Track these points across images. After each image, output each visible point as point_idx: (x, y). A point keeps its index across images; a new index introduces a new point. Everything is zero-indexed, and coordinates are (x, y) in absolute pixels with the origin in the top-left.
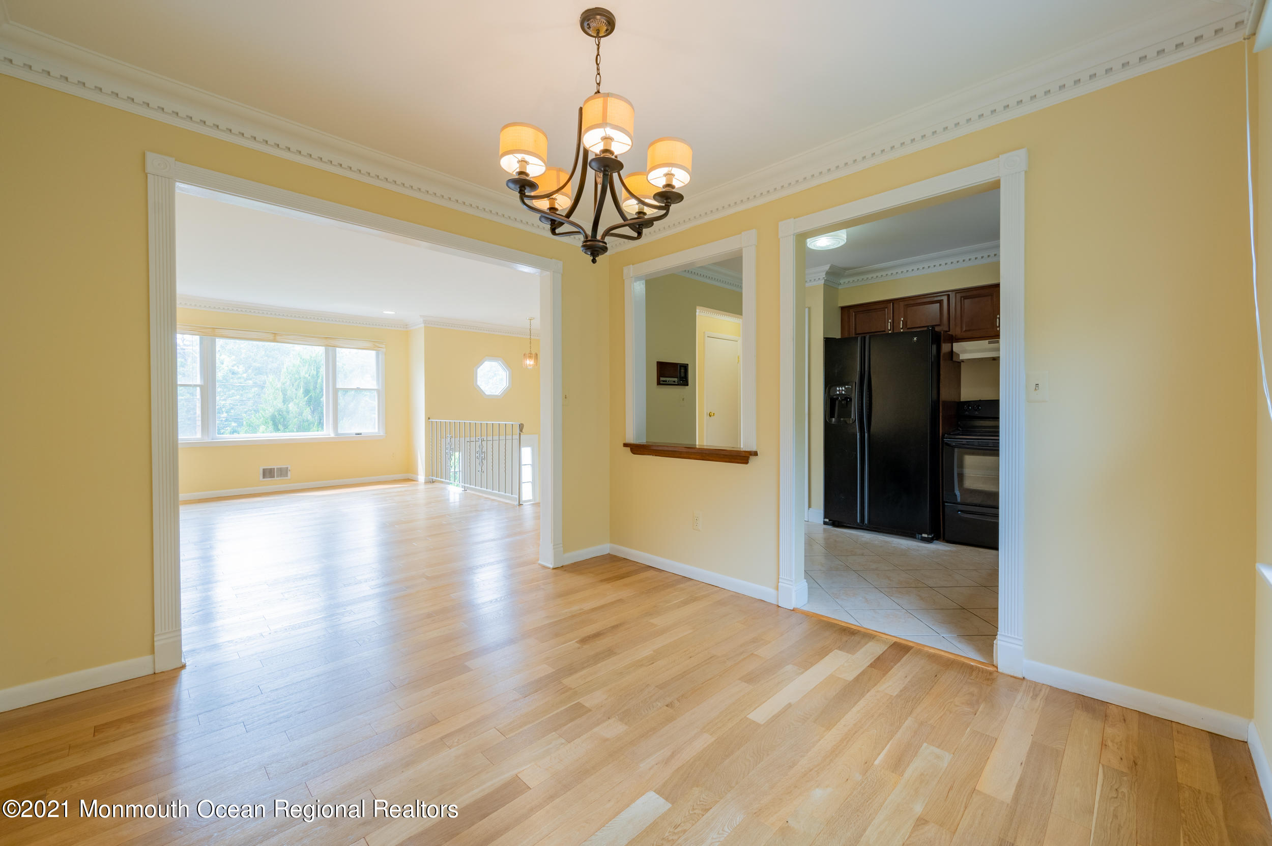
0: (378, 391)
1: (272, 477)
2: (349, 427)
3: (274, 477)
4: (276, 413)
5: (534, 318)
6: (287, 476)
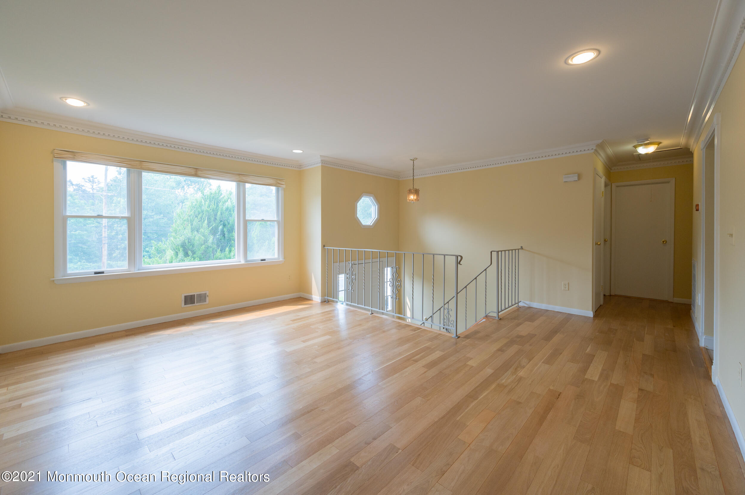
0: (278, 222)
1: (192, 304)
2: (256, 256)
3: (194, 303)
4: (187, 241)
5: (417, 159)
6: (206, 302)
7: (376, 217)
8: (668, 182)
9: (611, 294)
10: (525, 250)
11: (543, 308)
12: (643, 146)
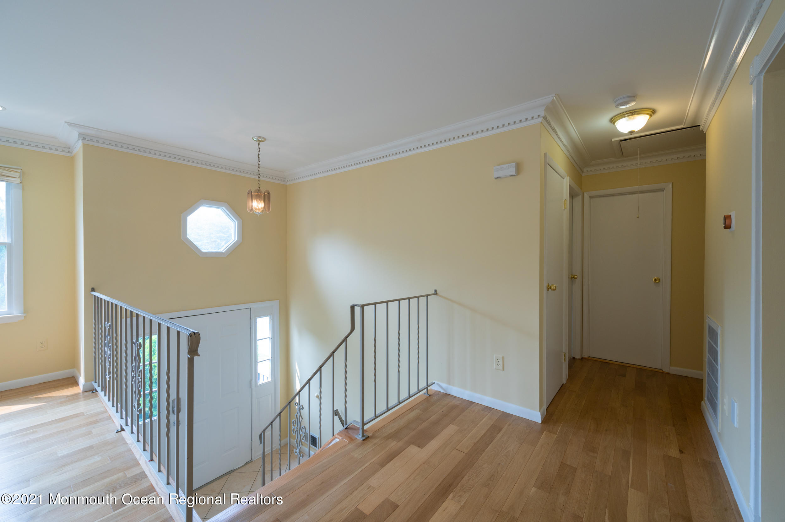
0: (9, 245)
5: (265, 139)
7: (236, 239)
8: (662, 190)
9: (583, 356)
10: (440, 296)
11: (466, 397)
12: (625, 117)
